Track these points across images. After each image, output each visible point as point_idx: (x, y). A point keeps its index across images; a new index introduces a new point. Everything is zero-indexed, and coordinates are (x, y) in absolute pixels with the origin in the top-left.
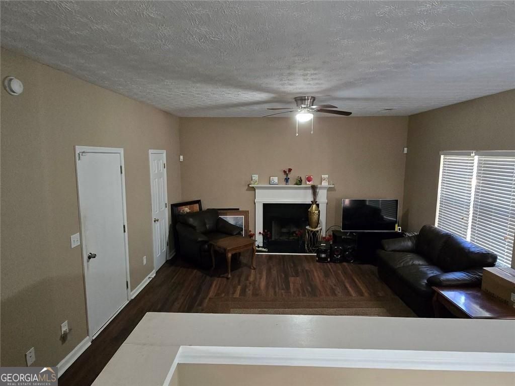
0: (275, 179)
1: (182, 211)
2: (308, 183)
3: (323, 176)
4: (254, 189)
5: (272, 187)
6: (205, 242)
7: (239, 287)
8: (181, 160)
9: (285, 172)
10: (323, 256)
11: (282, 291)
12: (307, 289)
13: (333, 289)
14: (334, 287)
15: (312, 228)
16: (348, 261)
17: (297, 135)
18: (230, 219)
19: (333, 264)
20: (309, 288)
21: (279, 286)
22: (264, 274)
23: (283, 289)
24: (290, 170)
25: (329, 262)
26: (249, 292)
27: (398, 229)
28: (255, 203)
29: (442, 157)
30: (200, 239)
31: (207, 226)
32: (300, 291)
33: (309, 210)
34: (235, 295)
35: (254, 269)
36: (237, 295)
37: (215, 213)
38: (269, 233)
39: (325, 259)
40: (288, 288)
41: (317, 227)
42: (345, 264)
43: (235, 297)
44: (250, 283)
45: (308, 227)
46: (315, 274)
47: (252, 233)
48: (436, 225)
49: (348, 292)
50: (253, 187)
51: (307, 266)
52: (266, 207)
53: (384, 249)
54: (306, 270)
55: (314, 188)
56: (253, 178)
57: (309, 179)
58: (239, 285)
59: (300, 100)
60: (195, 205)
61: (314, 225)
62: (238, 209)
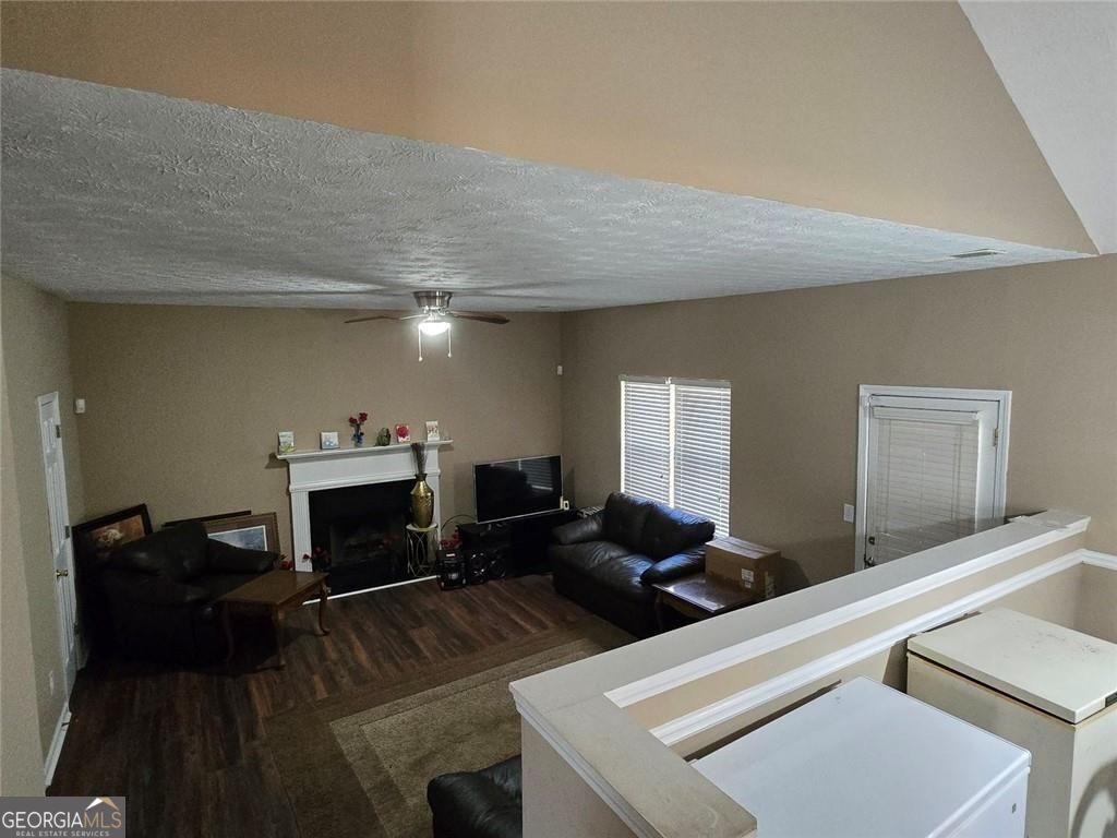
0: (331, 438)
1: (101, 540)
2: (401, 439)
3: (428, 424)
4: (286, 463)
5: (323, 454)
6: (201, 603)
7: (316, 678)
8: (79, 411)
9: (352, 421)
10: (454, 576)
11: (411, 660)
12: (454, 645)
13: (494, 629)
14: (496, 627)
15: (421, 527)
16: (495, 578)
17: (421, 359)
18: (231, 538)
19: (473, 589)
20: (455, 641)
21: (398, 655)
22: (353, 637)
23: (409, 657)
24: (363, 417)
25: (464, 586)
26: (345, 680)
27: (564, 505)
28: (289, 494)
29: (623, 383)
30: (189, 598)
31: (186, 564)
32: (442, 649)
33: (412, 493)
34: (318, 693)
35: (326, 633)
36: (322, 693)
37: (194, 529)
38: (325, 552)
39: (458, 581)
40: (417, 652)
41: (430, 523)
42: (491, 582)
43: (319, 698)
44: (336, 664)
45: (409, 527)
46: (453, 614)
47: (288, 559)
48: (623, 490)
49: (521, 627)
50: (285, 460)
51: (431, 603)
52: (316, 498)
53: (561, 544)
54: (432, 611)
55: (417, 451)
56: (282, 440)
57: (402, 432)
58: (313, 673)
59: (425, 297)
60: (133, 518)
61: (424, 520)
62: (249, 512)
